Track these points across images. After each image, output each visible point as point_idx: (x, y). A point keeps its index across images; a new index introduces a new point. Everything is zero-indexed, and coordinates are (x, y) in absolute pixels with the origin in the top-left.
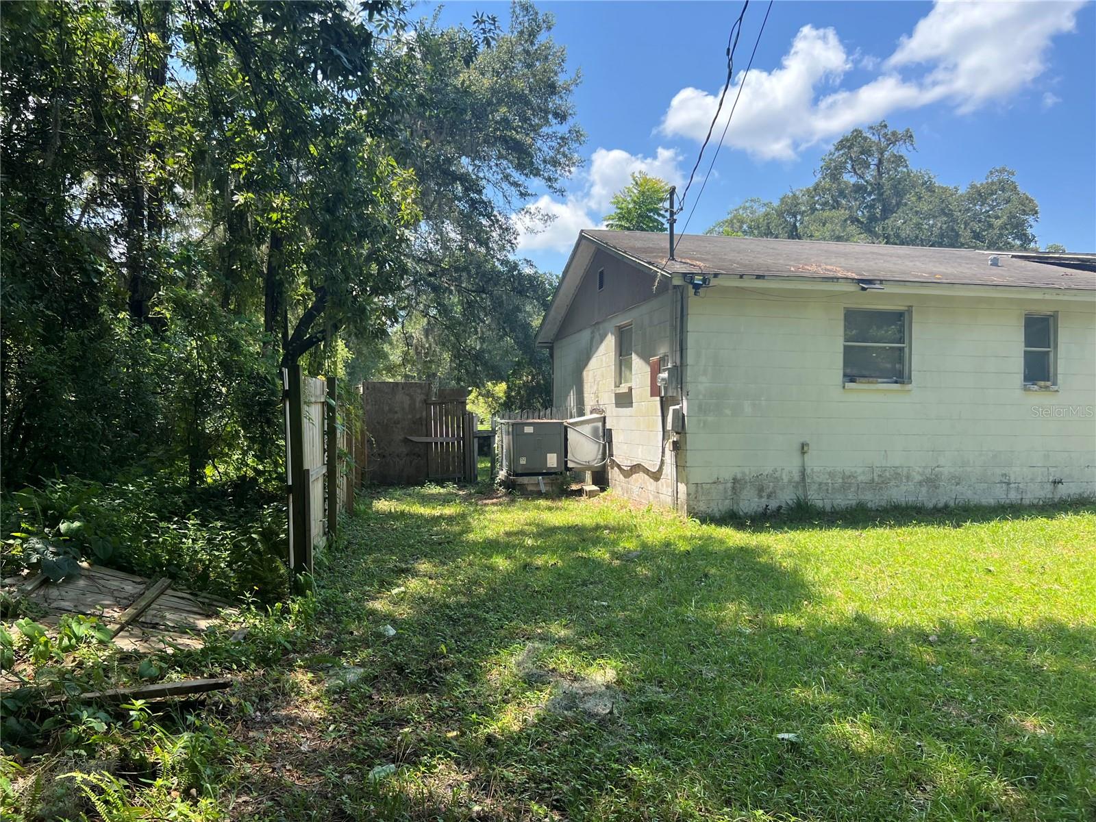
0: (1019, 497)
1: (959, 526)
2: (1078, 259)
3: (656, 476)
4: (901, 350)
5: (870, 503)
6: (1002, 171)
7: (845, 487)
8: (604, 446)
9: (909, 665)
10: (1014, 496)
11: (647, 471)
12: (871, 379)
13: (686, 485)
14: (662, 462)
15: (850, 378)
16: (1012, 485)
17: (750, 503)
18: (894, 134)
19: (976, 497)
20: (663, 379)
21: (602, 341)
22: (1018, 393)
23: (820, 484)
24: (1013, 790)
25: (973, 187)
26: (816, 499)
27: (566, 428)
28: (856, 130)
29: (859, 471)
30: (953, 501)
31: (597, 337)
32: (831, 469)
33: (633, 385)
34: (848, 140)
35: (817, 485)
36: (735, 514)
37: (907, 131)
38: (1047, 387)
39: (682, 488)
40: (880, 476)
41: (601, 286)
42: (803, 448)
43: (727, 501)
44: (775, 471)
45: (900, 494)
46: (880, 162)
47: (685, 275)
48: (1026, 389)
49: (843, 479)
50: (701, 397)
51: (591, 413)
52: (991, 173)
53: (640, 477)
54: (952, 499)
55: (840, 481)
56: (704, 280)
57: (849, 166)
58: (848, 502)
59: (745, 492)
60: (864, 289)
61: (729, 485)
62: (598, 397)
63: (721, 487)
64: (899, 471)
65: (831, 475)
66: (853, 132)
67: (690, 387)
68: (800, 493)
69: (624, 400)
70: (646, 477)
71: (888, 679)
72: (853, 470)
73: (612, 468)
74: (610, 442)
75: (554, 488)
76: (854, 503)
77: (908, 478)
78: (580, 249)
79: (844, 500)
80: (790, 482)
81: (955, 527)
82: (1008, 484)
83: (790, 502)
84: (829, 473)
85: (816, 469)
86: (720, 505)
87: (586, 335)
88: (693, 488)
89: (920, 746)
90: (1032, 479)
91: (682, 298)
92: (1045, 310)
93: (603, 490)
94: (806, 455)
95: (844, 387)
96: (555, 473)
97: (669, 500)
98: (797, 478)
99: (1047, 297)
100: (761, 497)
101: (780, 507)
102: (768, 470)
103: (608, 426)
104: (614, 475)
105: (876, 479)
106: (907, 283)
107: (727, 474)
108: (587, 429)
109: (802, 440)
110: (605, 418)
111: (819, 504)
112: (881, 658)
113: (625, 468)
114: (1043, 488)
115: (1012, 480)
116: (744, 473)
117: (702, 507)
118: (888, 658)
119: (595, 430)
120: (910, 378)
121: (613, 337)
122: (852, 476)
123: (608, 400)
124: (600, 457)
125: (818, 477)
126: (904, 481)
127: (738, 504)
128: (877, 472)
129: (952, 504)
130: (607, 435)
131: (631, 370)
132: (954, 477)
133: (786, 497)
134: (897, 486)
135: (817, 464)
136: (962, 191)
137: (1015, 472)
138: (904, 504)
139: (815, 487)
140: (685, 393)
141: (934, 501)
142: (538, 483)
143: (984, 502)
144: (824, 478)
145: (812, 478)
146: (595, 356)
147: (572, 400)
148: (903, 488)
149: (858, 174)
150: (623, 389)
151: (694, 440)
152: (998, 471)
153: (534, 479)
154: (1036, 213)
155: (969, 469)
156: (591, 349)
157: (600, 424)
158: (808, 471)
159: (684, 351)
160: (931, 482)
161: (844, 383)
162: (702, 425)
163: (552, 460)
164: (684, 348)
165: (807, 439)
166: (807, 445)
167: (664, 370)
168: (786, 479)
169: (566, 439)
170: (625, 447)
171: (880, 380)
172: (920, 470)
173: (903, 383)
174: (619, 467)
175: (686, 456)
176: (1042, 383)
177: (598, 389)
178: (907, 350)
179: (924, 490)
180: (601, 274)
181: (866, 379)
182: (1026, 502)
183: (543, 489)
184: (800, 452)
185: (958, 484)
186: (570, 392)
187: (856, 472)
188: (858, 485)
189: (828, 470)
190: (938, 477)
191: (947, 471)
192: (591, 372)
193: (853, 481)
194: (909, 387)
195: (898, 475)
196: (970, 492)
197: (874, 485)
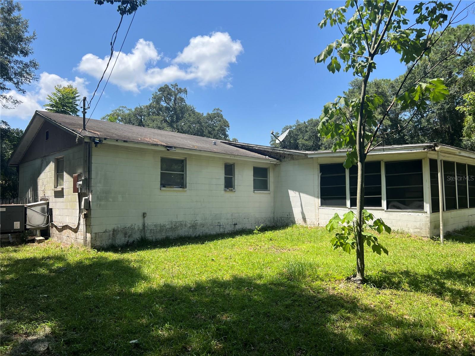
0: (224, 230)
1: (203, 243)
2: (241, 145)
3: (76, 231)
4: (183, 175)
5: (171, 237)
6: (218, 109)
7: (161, 231)
8: (48, 217)
9: (184, 301)
10: (222, 230)
11: (71, 228)
12: (171, 186)
13: (91, 234)
14: (79, 224)
15: (163, 185)
17: (121, 240)
18: (180, 89)
19: (209, 231)
20: (79, 185)
21: (47, 165)
22: (223, 192)
23: (151, 230)
24: (219, 343)
25: (208, 114)
26: (149, 236)
27: (26, 209)
28: (166, 85)
29: (167, 223)
30: (201, 234)
31: (45, 163)
32: (155, 223)
33: (64, 187)
34: (163, 89)
35: (149, 231)
36: (114, 246)
37: (185, 89)
38: (232, 190)
39: (89, 235)
40: (175, 225)
41: (47, 138)
42: (144, 215)
43: (110, 240)
44: (132, 225)
45: (182, 232)
47: (90, 137)
48: (225, 191)
49: (160, 227)
50: (98, 193)
51: (41, 200)
52: (214, 110)
53: (67, 232)
55: (159, 228)
56: (100, 141)
57: (163, 99)
58: (162, 237)
59: (118, 235)
60: (168, 150)
61: (111, 233)
62: (45, 192)
63: (107, 234)
64: (182, 223)
66: (165, 85)
67: (93, 188)
68: (143, 234)
69: (59, 194)
70: (71, 231)
71: (176, 309)
72: (164, 223)
73: (52, 228)
74: (51, 214)
75: (18, 240)
76: (165, 237)
77: (185, 225)
78: (36, 120)
79: (160, 236)
80: (138, 230)
81: (202, 244)
82: (220, 226)
83: (138, 239)
84: (155, 225)
85: (149, 224)
86: (106, 242)
87: (38, 162)
88: (94, 235)
89: (187, 334)
90: (228, 224)
91: (89, 148)
92: (231, 162)
93: (47, 239)
94: (145, 218)
95: (161, 189)
96: (19, 232)
97: (82, 241)
98: (141, 228)
99: (231, 158)
100: (125, 237)
101: (134, 241)
102: (128, 225)
103: (50, 207)
104: (53, 231)
105: (173, 226)
106: (184, 149)
107: (110, 228)
108: (38, 209)
109: (144, 211)
110: (48, 203)
111: (151, 238)
112: (173, 300)
113: (60, 228)
114: (231, 227)
115: (221, 224)
116: (118, 227)
117: (98, 243)
118: (176, 300)
119: (43, 210)
120: (186, 186)
121: (54, 164)
122: (164, 226)
123: (50, 194)
124: (45, 222)
125: (150, 227)
126: (184, 227)
127: (115, 241)
129: (201, 235)
130: (50, 212)
131: (63, 179)
132: (201, 224)
133: (137, 236)
134: (181, 229)
135: (150, 222)
136: (205, 115)
137: (222, 221)
138: (184, 236)
139: (148, 231)
140: (90, 191)
141: (195, 234)
142: (8, 237)
143: (212, 233)
144: (152, 227)
145: (148, 228)
146: (43, 172)
147: (30, 194)
148: (184, 230)
149: (167, 103)
150: (59, 189)
151: (94, 213)
152: (217, 221)
154: (229, 127)
155: (207, 221)
156: (41, 169)
157: (46, 206)
158: (146, 225)
159: (90, 172)
160: (194, 226)
161: (161, 187)
162: (99, 205)
163: (17, 225)
164: (90, 170)
165: (146, 211)
166: (146, 214)
167: (80, 181)
168: (136, 228)
169: (26, 214)
170: (60, 217)
171: (175, 187)
172: (190, 222)
173: (183, 188)
174: (56, 227)
175: (91, 220)
176: (230, 189)
177: (45, 188)
178: (185, 175)
179: (191, 230)
180: (47, 133)
181: (169, 186)
182: (226, 232)
183: (11, 240)
184: (142, 217)
185: (203, 227)
186: (29, 190)
187: (165, 224)
188: (166, 230)
189: (154, 224)
190: (196, 224)
191: (199, 221)
192: (41, 180)
193: (164, 228)
194: (186, 189)
195: (182, 225)
196: (207, 230)
197: (173, 229)
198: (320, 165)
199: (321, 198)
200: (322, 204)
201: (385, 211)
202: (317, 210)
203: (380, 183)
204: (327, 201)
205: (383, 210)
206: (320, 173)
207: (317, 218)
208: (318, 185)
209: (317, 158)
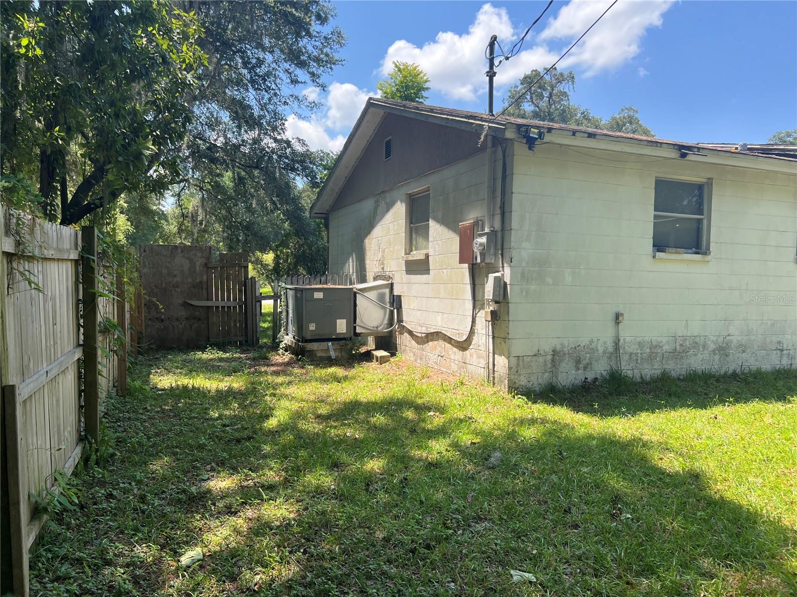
0: (790, 362)
3: (463, 346)
4: (700, 221)
5: (672, 372)
6: (629, 109)
7: (652, 357)
8: (392, 312)
10: (785, 362)
11: (449, 340)
12: (679, 250)
13: (508, 358)
14: (472, 332)
15: (660, 245)
16: (785, 352)
17: (568, 376)
18: (561, 75)
19: (758, 363)
20: (481, 244)
21: (388, 210)
22: (792, 266)
23: (631, 354)
25: (614, 119)
26: (627, 369)
27: (355, 293)
28: (536, 70)
29: (664, 340)
30: (740, 368)
31: (383, 205)
32: (641, 339)
33: (431, 252)
34: (530, 78)
35: (628, 356)
36: (554, 387)
37: (571, 73)
39: (502, 362)
40: (681, 345)
41: (388, 154)
42: (618, 317)
43: (547, 374)
44: (592, 342)
45: (698, 362)
46: (551, 94)
48: (796, 262)
49: (650, 349)
50: (524, 264)
51: (375, 279)
52: (623, 110)
53: (437, 347)
54: (739, 366)
55: (648, 350)
56: (541, 135)
57: (528, 97)
58: (654, 371)
59: (563, 364)
60: (683, 155)
61: (549, 357)
62: (383, 264)
63: (541, 359)
64: (697, 340)
65: (640, 345)
66: (532, 72)
67: (514, 253)
68: (614, 364)
69: (419, 267)
70: (449, 346)
72: (660, 339)
73: (401, 334)
74: (399, 308)
75: (343, 354)
76: (659, 372)
77: (704, 346)
78: (367, 118)
79: (650, 370)
80: (604, 352)
82: (782, 350)
83: (604, 373)
84: (640, 344)
85: (628, 339)
86: (538, 379)
87: (368, 205)
88: (514, 361)
91: (504, 156)
93: (393, 354)
94: (621, 325)
95: (654, 257)
96: (344, 339)
97: (483, 373)
98: (611, 349)
100: (578, 369)
101: (596, 379)
102: (584, 341)
103: (396, 293)
104: (404, 341)
105: (678, 347)
107: (547, 346)
108: (372, 295)
109: (616, 310)
110: (392, 284)
111: (630, 373)
113: (419, 335)
115: (785, 346)
116: (562, 345)
117: (523, 381)
119: (381, 298)
120: (708, 248)
121: (404, 205)
122: (659, 346)
123: (395, 266)
124: (386, 322)
125: (629, 347)
126: (701, 349)
127: (557, 377)
128: (679, 341)
129: (739, 370)
130: (396, 302)
131: (426, 236)
132: (741, 345)
133: (601, 368)
134: (695, 355)
135: (629, 334)
136: (606, 120)
137: (787, 340)
138: (700, 372)
139: (626, 357)
140: (507, 258)
142: (328, 348)
144: (634, 348)
145: (624, 348)
146: (380, 224)
147: (351, 267)
148: (700, 356)
149: (534, 104)
150: (417, 255)
151: (518, 308)
152: (775, 339)
153: (322, 345)
155: (753, 338)
156: (374, 218)
157: (387, 291)
158: (622, 341)
159: (507, 215)
160: (723, 350)
161: (653, 252)
162: (524, 293)
163: (342, 326)
164: (506, 210)
165: (621, 309)
166: (622, 315)
167: (481, 235)
168: (601, 350)
169: (355, 305)
170: (419, 313)
172: (714, 339)
173: (703, 254)
174: (410, 333)
175: (508, 327)
177: (383, 256)
178: (705, 222)
179: (717, 357)
180: (388, 145)
181: (673, 250)
182: (794, 367)
183: (333, 354)
184: (614, 322)
185: (744, 352)
186: (349, 259)
187: (661, 342)
188: (663, 355)
189: (638, 340)
190: (728, 345)
191: (735, 339)
192: (374, 240)
193: (659, 351)
194: (708, 258)
195: (696, 345)
196: (753, 359)
197: (677, 354)
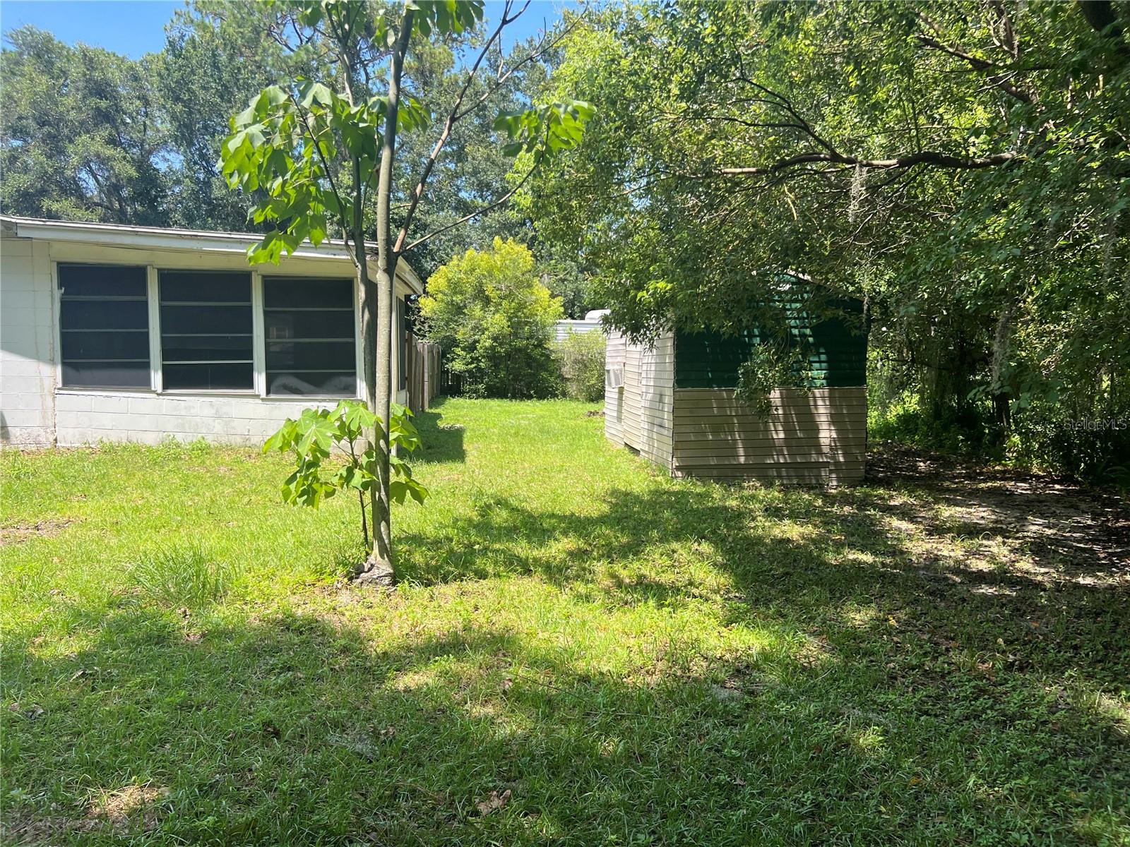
198: (59, 263)
199: (64, 364)
200: (67, 382)
201: (263, 399)
202: (49, 399)
203: (249, 328)
204: (86, 374)
205: (257, 396)
206: (60, 287)
207: (50, 423)
208: (53, 325)
209: (49, 242)
